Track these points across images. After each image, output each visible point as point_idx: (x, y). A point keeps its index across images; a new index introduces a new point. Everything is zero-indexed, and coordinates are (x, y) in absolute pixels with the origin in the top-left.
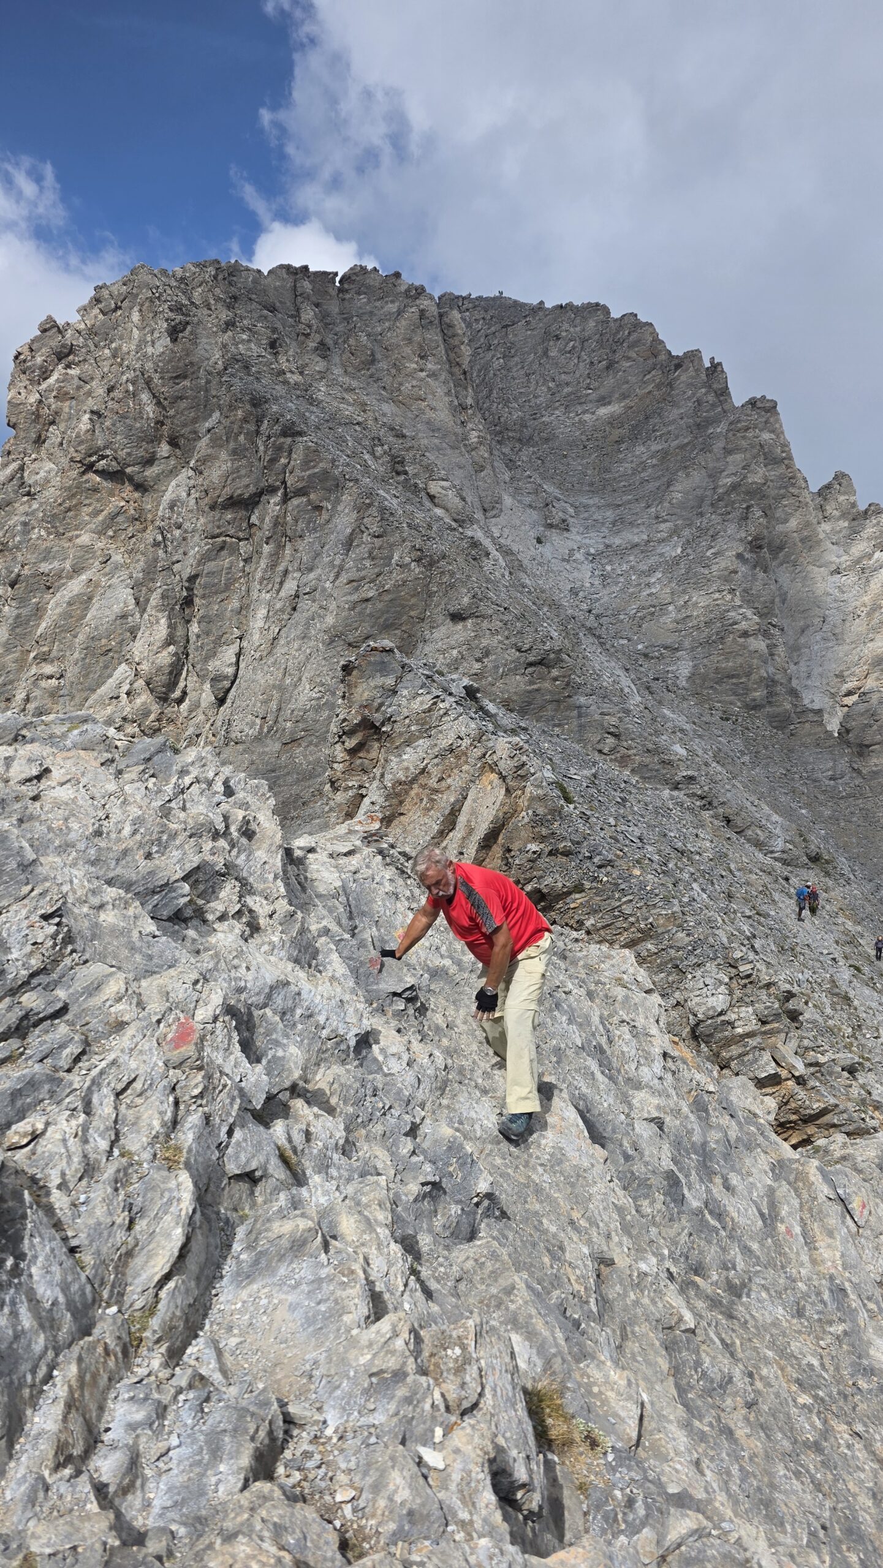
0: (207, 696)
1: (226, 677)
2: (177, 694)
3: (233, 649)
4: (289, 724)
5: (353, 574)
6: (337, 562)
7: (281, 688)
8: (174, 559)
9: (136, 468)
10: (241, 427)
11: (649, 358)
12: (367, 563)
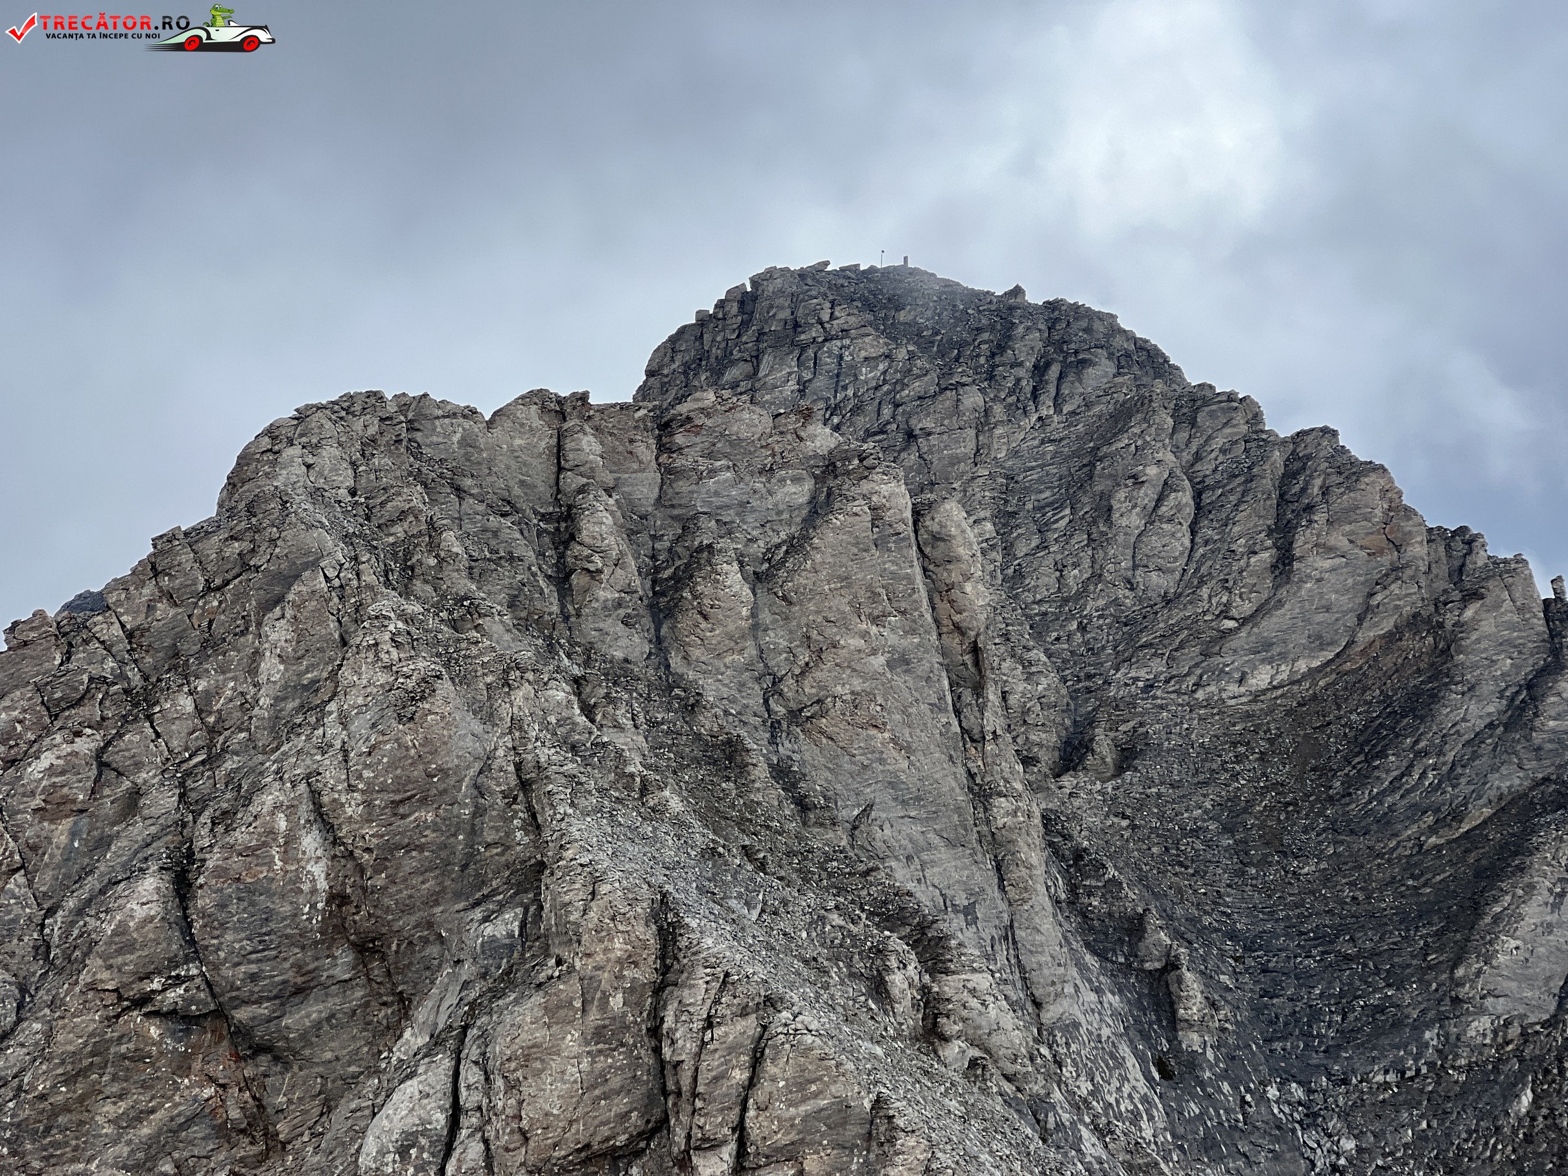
9: (264, 1010)
10: (619, 977)
11: (1381, 552)
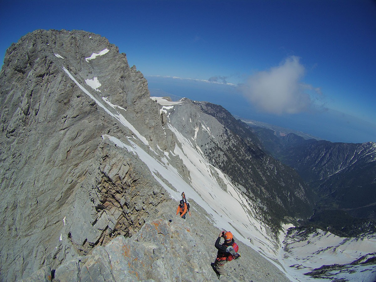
0: (34, 114)
1: (37, 109)
2: (29, 113)
3: (39, 104)
4: (48, 118)
5: (60, 89)
6: (58, 87)
7: (47, 111)
8: (29, 86)
9: (23, 69)
12: (63, 86)
